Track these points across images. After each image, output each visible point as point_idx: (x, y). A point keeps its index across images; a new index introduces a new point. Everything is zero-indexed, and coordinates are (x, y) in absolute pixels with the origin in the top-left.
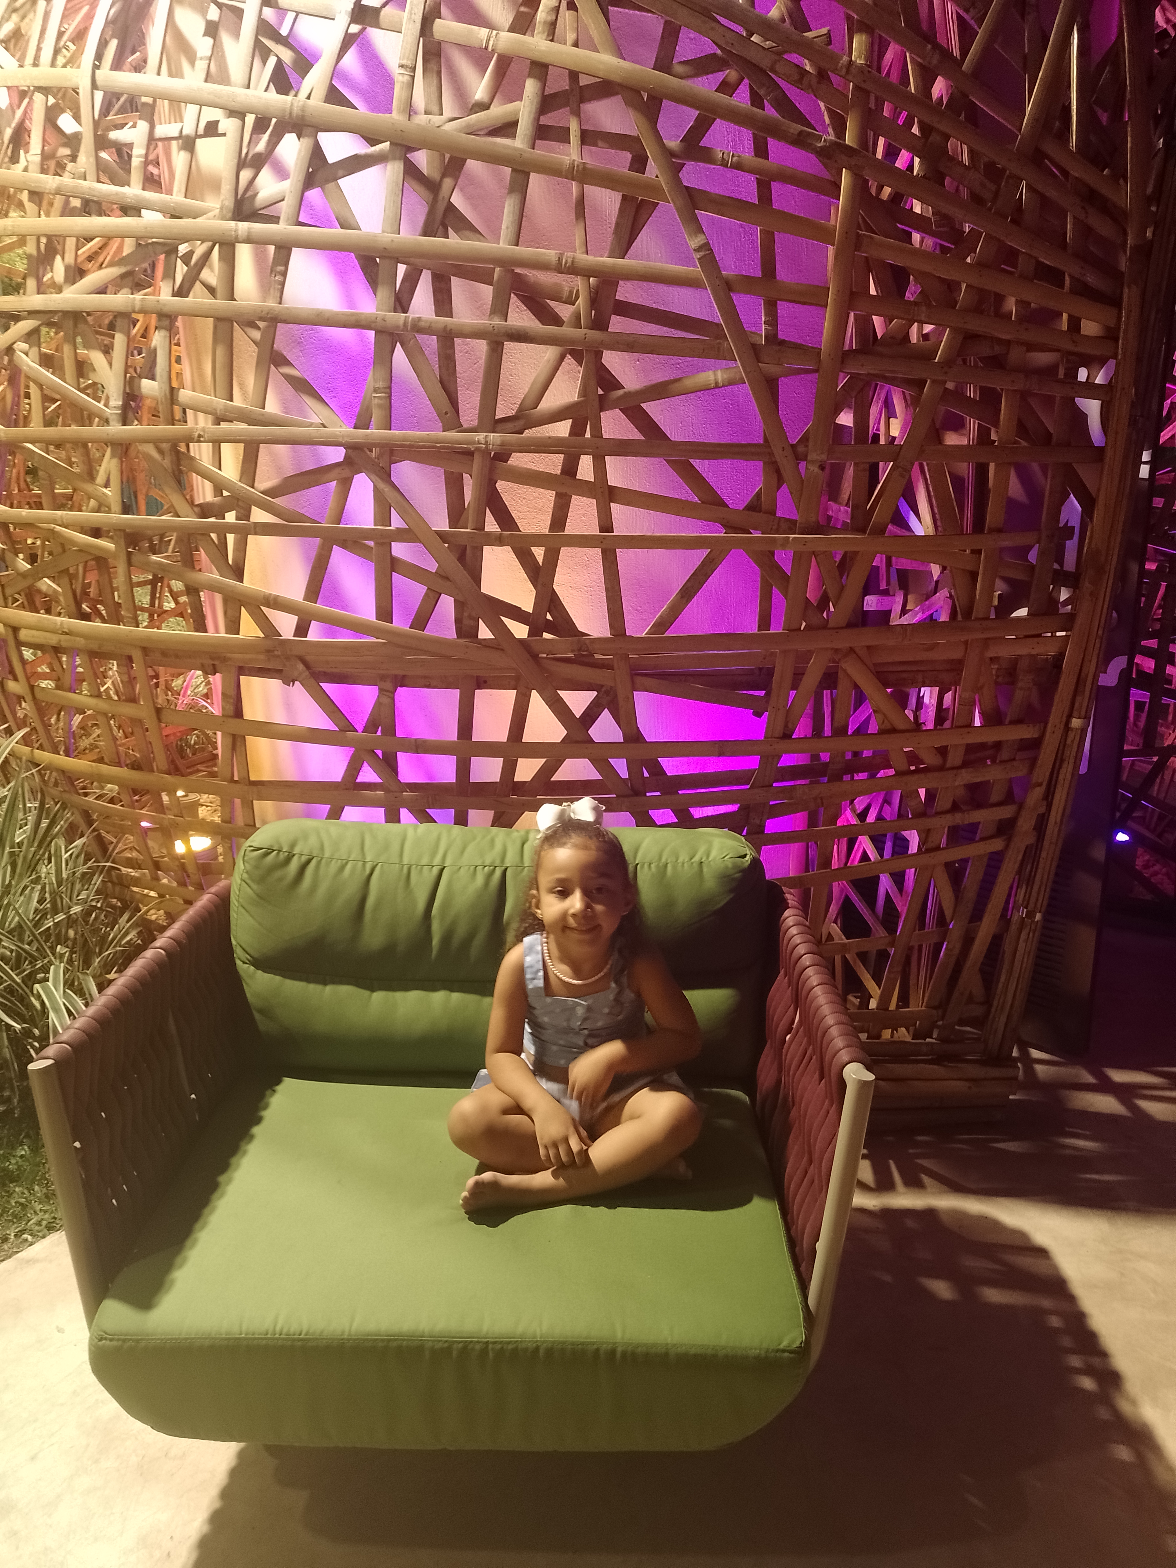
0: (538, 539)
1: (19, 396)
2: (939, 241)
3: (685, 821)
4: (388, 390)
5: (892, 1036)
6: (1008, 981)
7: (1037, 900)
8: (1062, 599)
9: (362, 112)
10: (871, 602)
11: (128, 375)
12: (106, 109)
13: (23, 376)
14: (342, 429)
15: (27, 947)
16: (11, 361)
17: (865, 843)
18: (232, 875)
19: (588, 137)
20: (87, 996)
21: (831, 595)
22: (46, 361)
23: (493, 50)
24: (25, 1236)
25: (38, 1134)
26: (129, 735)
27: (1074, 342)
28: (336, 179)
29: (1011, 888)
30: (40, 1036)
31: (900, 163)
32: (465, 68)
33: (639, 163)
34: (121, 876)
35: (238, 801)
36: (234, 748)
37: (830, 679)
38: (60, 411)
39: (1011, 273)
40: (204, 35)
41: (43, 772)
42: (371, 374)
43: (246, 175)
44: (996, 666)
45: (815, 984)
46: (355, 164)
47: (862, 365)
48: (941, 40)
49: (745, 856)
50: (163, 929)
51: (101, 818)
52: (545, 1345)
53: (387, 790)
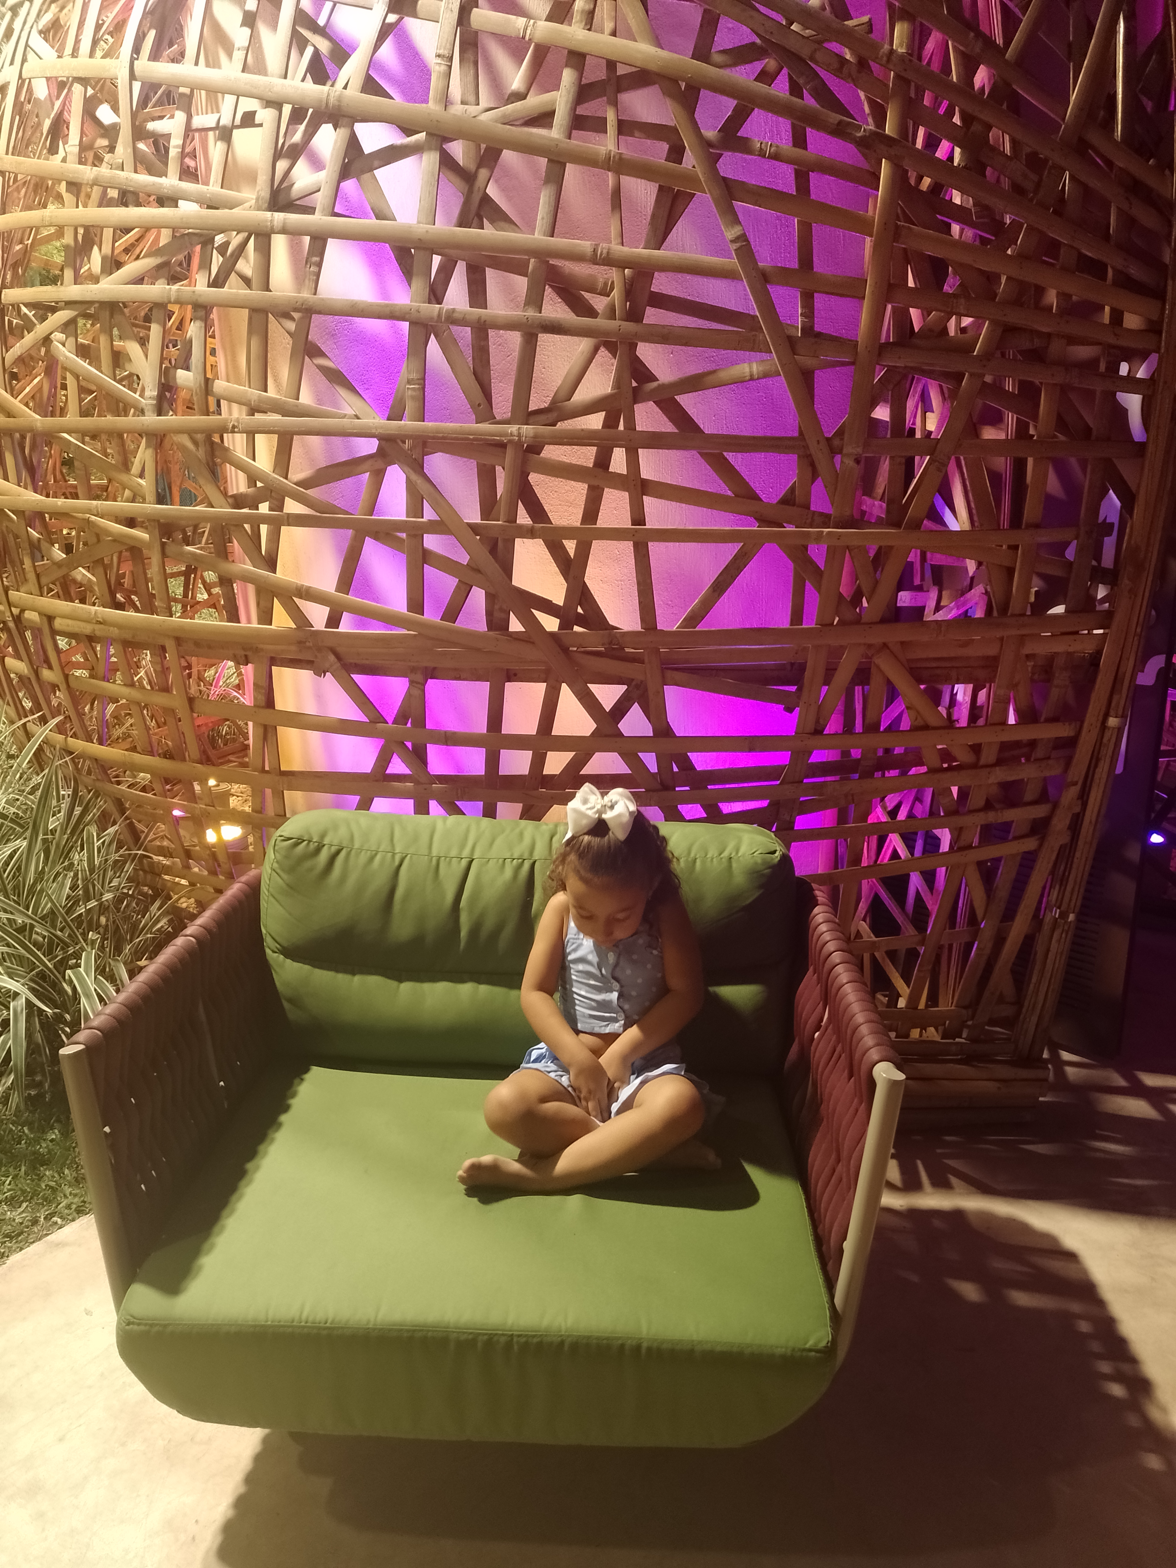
0: (569, 532)
1: (56, 388)
2: (980, 233)
3: (714, 816)
4: (422, 382)
5: (921, 1035)
6: (1039, 982)
7: (1070, 900)
8: (1099, 597)
9: (398, 103)
10: (905, 598)
11: (164, 366)
12: (144, 101)
13: (59, 367)
14: (375, 420)
15: (59, 933)
16: (48, 351)
17: (896, 841)
18: (262, 864)
19: (625, 127)
20: (118, 982)
21: (865, 589)
22: (83, 351)
23: (530, 39)
24: (55, 1219)
25: (68, 1118)
26: (161, 725)
27: (1115, 335)
28: (371, 170)
29: (1044, 888)
30: (72, 1020)
31: (941, 153)
32: (502, 59)
33: (676, 153)
34: (152, 864)
35: (268, 791)
36: (265, 738)
37: (862, 675)
38: (96, 403)
39: (1052, 265)
40: (241, 26)
41: (77, 761)
42: (405, 363)
43: (282, 165)
44: (1033, 663)
45: (845, 981)
46: (391, 154)
47: (900, 358)
48: (984, 28)
49: (774, 852)
50: (193, 917)
51: (134, 806)
52: (570, 1339)
53: (417, 783)
